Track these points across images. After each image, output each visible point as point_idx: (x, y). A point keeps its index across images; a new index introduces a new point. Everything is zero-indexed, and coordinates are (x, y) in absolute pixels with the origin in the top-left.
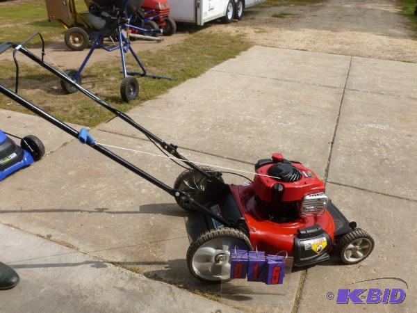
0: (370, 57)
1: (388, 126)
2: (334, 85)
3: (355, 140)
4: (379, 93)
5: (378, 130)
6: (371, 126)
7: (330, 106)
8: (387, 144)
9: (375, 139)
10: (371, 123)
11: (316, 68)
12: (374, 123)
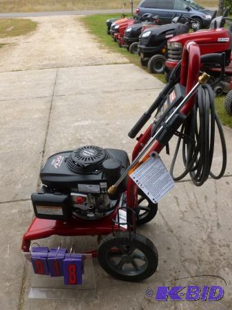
0: (71, 66)
1: (90, 120)
2: (44, 95)
3: (64, 142)
4: (81, 93)
5: (83, 127)
6: (76, 124)
7: (41, 115)
8: (91, 138)
9: (81, 136)
10: (76, 121)
11: (29, 83)
12: (79, 121)
